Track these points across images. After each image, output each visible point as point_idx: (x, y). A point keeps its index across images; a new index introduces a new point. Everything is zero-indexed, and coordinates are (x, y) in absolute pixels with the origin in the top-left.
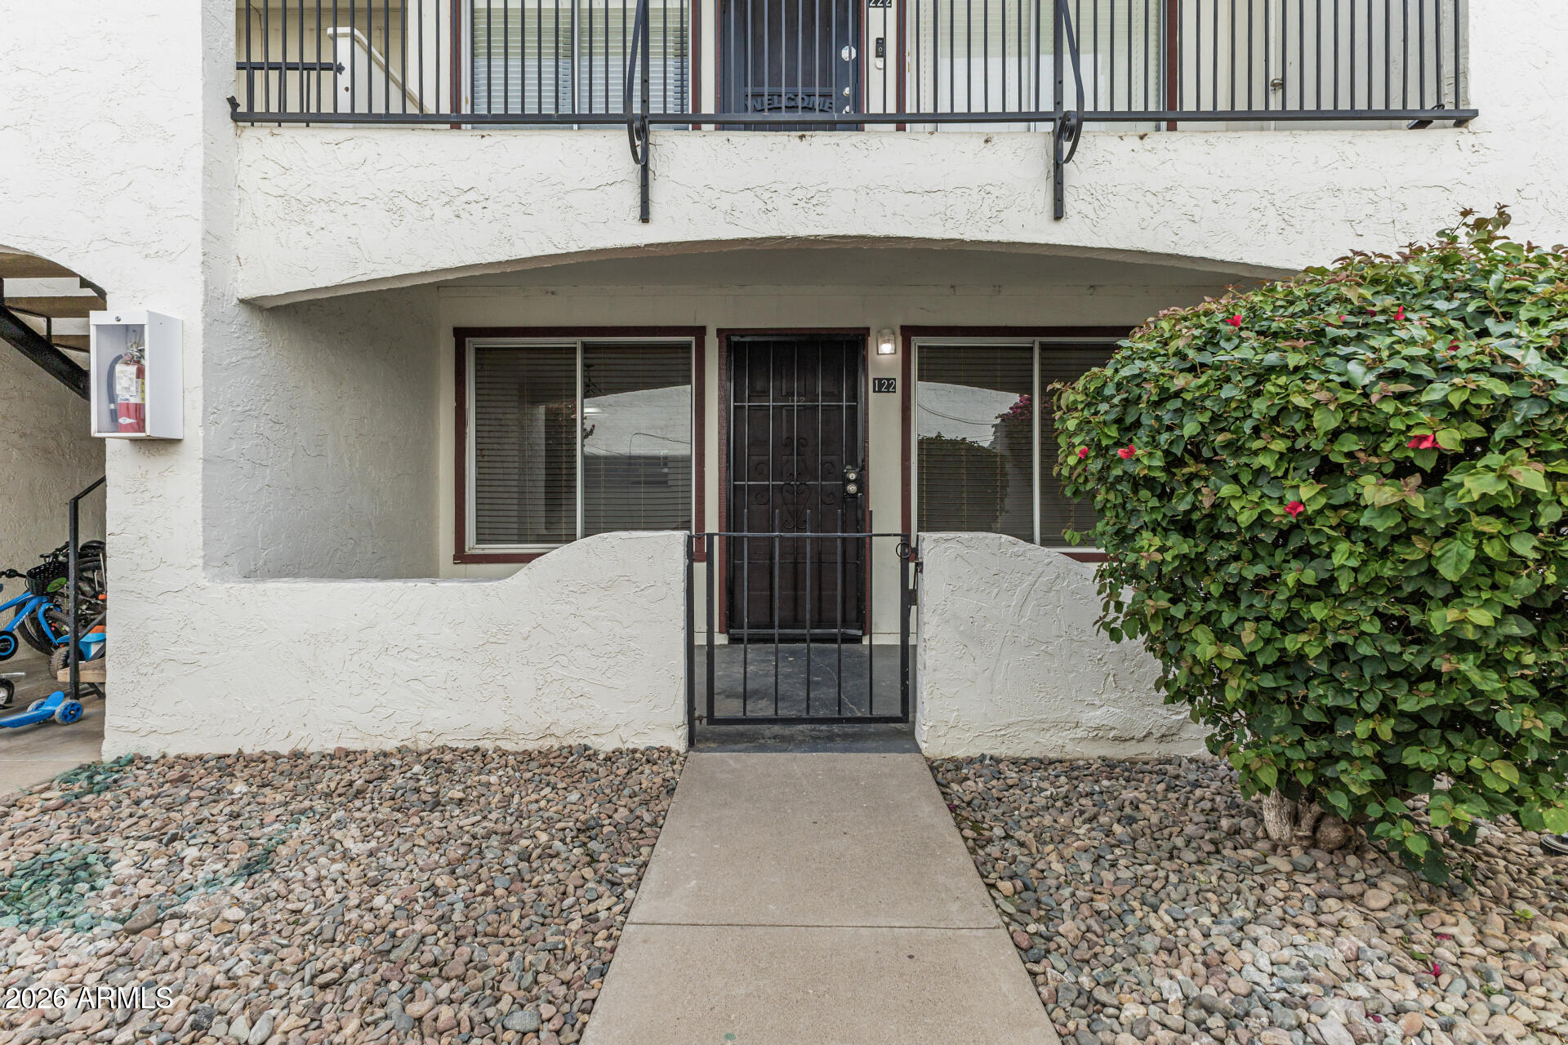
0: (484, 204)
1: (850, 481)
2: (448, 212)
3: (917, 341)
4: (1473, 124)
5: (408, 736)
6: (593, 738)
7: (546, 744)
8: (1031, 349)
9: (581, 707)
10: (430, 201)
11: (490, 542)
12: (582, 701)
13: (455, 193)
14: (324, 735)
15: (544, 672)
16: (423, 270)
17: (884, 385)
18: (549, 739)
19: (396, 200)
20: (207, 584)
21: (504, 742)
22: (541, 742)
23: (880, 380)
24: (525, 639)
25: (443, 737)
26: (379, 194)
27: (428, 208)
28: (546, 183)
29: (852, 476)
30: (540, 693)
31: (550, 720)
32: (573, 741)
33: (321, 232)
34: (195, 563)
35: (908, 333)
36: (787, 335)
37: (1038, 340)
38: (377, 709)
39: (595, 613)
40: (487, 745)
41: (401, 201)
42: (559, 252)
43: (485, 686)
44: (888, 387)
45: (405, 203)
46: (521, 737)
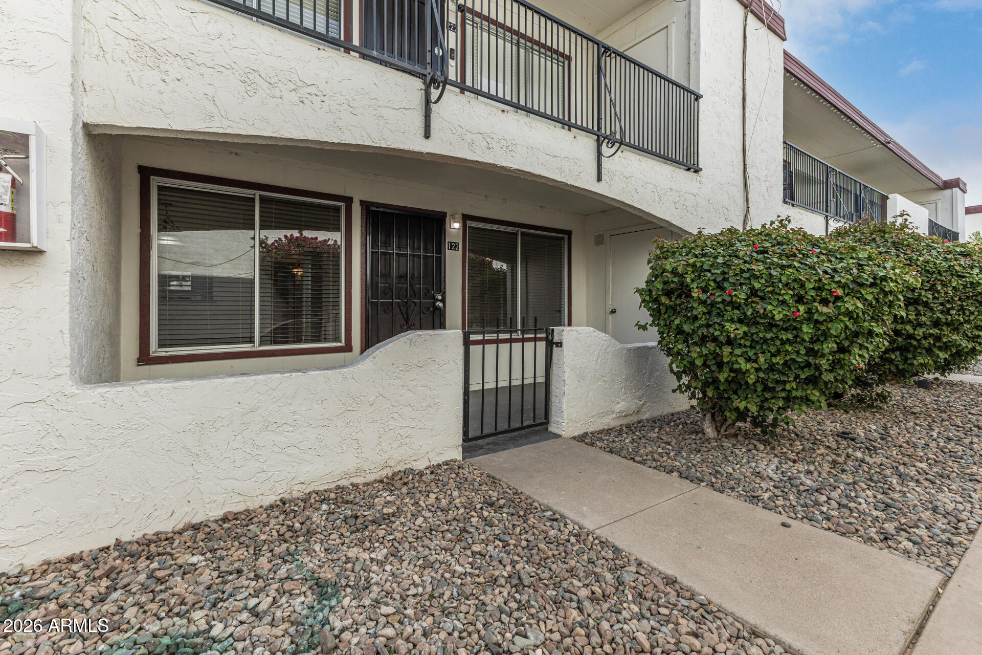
0: (322, 98)
1: (438, 300)
2: (294, 97)
3: (470, 223)
4: (700, 173)
5: (285, 489)
6: (412, 463)
7: (384, 473)
8: (516, 234)
9: (406, 444)
10: (280, 85)
11: (171, 346)
12: (407, 440)
13: (300, 84)
14: (208, 506)
15: (383, 426)
16: (273, 135)
17: (453, 246)
18: (385, 470)
19: (249, 75)
20: (77, 392)
21: (355, 478)
22: (380, 473)
23: (451, 243)
24: (371, 405)
25: (312, 485)
26: (235, 66)
27: (277, 89)
28: (366, 96)
29: (440, 297)
30: (381, 440)
31: (387, 457)
32: (402, 468)
33: (177, 82)
34: (60, 372)
35: (466, 218)
36: (396, 209)
37: (521, 230)
38: (259, 475)
39: (415, 383)
40: (344, 483)
41: (254, 77)
42: (375, 145)
43: (344, 442)
44: (455, 247)
45: (258, 80)
46: (367, 472)
